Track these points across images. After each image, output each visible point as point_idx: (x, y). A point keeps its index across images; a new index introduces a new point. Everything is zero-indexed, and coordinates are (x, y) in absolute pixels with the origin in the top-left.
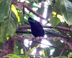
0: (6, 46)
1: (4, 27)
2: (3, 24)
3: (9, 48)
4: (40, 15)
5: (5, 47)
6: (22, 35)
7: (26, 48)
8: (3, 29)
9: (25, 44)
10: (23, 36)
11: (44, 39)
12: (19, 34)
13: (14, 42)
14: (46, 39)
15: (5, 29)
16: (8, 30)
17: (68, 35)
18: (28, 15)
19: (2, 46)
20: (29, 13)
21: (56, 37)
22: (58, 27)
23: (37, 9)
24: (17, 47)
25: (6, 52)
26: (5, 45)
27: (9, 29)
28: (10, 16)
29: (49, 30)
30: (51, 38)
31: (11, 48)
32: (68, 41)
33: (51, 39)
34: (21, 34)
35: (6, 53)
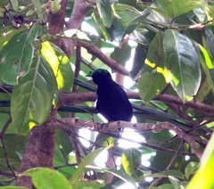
0: (34, 144)
1: (19, 100)
2: (19, 92)
3: (42, 151)
4: (120, 66)
5: (31, 146)
6: (73, 116)
7: (83, 148)
8: (18, 105)
9: (80, 139)
10: (77, 120)
11: (130, 126)
12: (65, 113)
13: (53, 133)
14: (135, 126)
15: (22, 104)
16: (31, 106)
17: (190, 115)
18: (89, 66)
19: (23, 146)
20: (93, 59)
21: (158, 123)
22: (165, 95)
23: (112, 50)
24: (61, 147)
25: (35, 159)
26: (32, 141)
27: (34, 105)
28: (37, 72)
29: (143, 104)
30: (147, 124)
31: (45, 150)
32: (187, 133)
33: (146, 128)
34: (71, 114)
35: (34, 161)
